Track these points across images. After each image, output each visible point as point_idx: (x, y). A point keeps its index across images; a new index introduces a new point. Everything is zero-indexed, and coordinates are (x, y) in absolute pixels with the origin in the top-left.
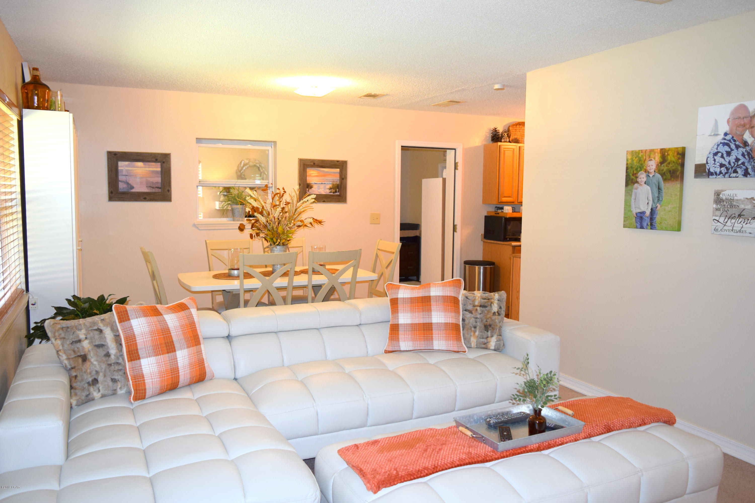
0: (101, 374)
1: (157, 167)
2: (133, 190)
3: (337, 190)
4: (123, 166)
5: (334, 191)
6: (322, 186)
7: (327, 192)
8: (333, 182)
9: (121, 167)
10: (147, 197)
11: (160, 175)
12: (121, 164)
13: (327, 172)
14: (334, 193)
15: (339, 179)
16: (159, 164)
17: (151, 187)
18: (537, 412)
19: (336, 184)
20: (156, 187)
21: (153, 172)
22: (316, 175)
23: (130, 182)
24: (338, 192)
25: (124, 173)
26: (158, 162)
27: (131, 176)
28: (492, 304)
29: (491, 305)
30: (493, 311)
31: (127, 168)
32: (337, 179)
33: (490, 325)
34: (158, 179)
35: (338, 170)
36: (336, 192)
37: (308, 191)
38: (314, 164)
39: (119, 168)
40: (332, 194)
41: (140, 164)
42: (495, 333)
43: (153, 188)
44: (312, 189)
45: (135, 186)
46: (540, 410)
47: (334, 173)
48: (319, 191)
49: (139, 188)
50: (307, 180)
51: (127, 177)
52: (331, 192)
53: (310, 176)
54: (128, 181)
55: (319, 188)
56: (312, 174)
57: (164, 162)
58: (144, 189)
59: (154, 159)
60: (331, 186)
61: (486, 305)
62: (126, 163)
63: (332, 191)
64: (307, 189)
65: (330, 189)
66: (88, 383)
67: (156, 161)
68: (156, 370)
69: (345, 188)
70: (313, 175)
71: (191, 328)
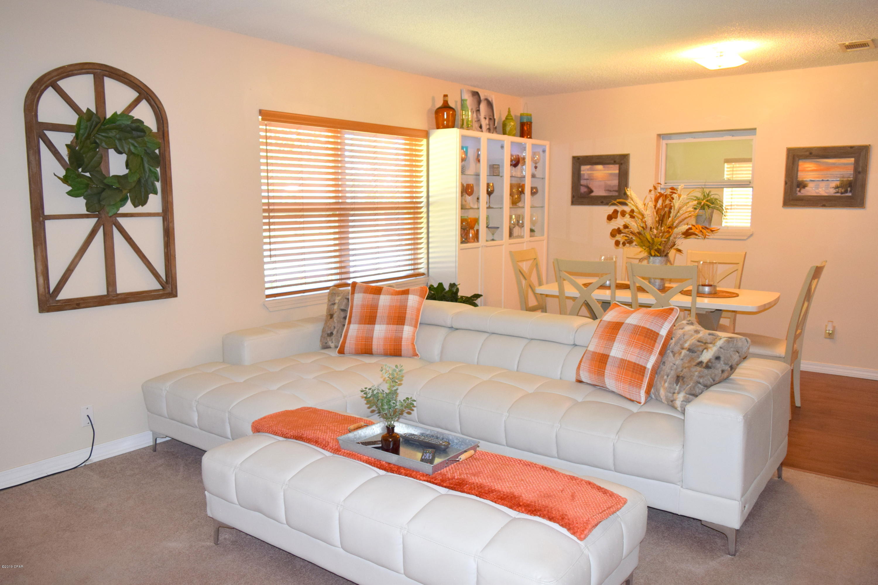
0: (336, 330)
1: (614, 170)
2: (593, 194)
3: (849, 189)
4: (585, 170)
5: (843, 191)
6: (823, 184)
7: (831, 192)
8: (843, 177)
9: (584, 171)
10: (604, 201)
11: (617, 178)
12: (583, 168)
13: (834, 164)
14: (842, 193)
15: (852, 173)
16: (617, 166)
17: (608, 190)
18: (390, 430)
19: (848, 180)
20: (614, 191)
21: (611, 174)
22: (815, 168)
23: (590, 186)
24: (851, 191)
25: (586, 177)
26: (616, 164)
27: (592, 179)
28: (705, 351)
29: (703, 351)
30: (700, 360)
31: (589, 172)
32: (850, 173)
33: (683, 378)
34: (615, 182)
35: (852, 160)
36: (846, 192)
37: (800, 191)
38: (811, 153)
39: (582, 172)
40: (839, 195)
41: (600, 167)
42: (684, 389)
43: (610, 191)
44: (806, 188)
45: (594, 189)
46: (393, 428)
47: (844, 164)
48: (817, 191)
49: (598, 192)
50: (799, 176)
51: (588, 181)
52: (838, 192)
53: (804, 170)
54: (588, 185)
55: (817, 187)
56: (807, 167)
57: (621, 164)
58: (602, 193)
59: (612, 162)
60: (838, 183)
61: (696, 349)
62: (588, 167)
63: (840, 191)
64: (798, 189)
65: (837, 187)
66: (328, 334)
67: (615, 163)
68: (355, 334)
69: (863, 186)
70: (809, 169)
71: (399, 310)
